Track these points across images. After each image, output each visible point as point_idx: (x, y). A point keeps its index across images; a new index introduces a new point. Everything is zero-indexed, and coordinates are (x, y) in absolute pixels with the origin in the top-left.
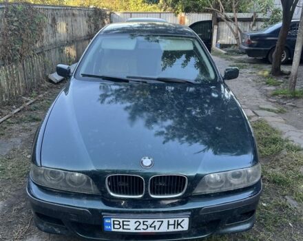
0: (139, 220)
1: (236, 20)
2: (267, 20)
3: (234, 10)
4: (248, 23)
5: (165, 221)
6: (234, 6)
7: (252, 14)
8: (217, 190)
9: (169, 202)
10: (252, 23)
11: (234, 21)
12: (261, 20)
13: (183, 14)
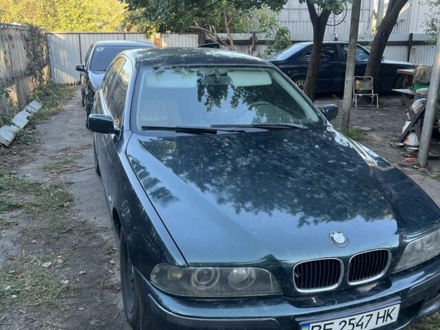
0: (345, 319)
1: (232, 42)
2: (272, 43)
3: (227, 29)
4: (247, 47)
5: (375, 313)
6: (227, 24)
7: (251, 35)
8: (417, 262)
9: (368, 288)
10: (251, 47)
11: (229, 44)
12: (263, 43)
13: (158, 35)
